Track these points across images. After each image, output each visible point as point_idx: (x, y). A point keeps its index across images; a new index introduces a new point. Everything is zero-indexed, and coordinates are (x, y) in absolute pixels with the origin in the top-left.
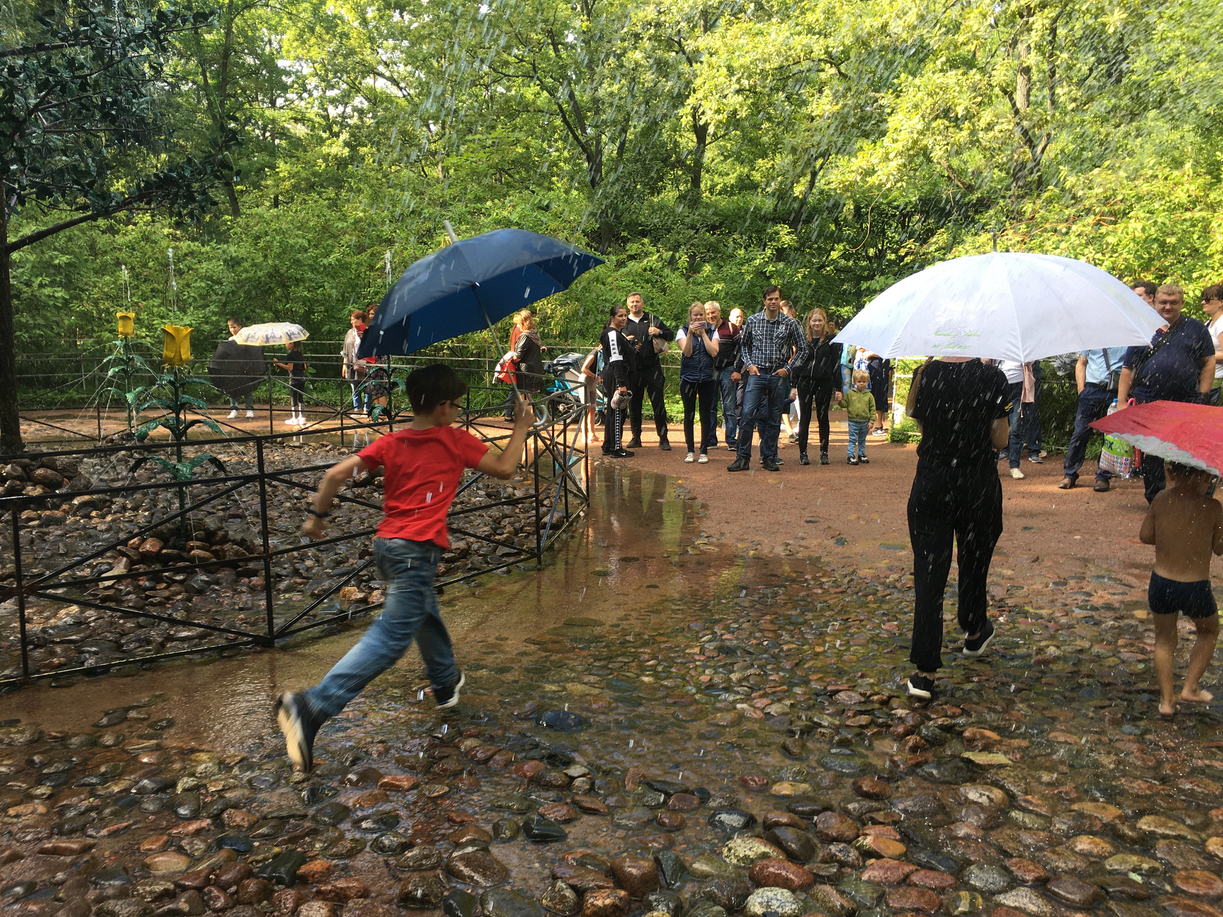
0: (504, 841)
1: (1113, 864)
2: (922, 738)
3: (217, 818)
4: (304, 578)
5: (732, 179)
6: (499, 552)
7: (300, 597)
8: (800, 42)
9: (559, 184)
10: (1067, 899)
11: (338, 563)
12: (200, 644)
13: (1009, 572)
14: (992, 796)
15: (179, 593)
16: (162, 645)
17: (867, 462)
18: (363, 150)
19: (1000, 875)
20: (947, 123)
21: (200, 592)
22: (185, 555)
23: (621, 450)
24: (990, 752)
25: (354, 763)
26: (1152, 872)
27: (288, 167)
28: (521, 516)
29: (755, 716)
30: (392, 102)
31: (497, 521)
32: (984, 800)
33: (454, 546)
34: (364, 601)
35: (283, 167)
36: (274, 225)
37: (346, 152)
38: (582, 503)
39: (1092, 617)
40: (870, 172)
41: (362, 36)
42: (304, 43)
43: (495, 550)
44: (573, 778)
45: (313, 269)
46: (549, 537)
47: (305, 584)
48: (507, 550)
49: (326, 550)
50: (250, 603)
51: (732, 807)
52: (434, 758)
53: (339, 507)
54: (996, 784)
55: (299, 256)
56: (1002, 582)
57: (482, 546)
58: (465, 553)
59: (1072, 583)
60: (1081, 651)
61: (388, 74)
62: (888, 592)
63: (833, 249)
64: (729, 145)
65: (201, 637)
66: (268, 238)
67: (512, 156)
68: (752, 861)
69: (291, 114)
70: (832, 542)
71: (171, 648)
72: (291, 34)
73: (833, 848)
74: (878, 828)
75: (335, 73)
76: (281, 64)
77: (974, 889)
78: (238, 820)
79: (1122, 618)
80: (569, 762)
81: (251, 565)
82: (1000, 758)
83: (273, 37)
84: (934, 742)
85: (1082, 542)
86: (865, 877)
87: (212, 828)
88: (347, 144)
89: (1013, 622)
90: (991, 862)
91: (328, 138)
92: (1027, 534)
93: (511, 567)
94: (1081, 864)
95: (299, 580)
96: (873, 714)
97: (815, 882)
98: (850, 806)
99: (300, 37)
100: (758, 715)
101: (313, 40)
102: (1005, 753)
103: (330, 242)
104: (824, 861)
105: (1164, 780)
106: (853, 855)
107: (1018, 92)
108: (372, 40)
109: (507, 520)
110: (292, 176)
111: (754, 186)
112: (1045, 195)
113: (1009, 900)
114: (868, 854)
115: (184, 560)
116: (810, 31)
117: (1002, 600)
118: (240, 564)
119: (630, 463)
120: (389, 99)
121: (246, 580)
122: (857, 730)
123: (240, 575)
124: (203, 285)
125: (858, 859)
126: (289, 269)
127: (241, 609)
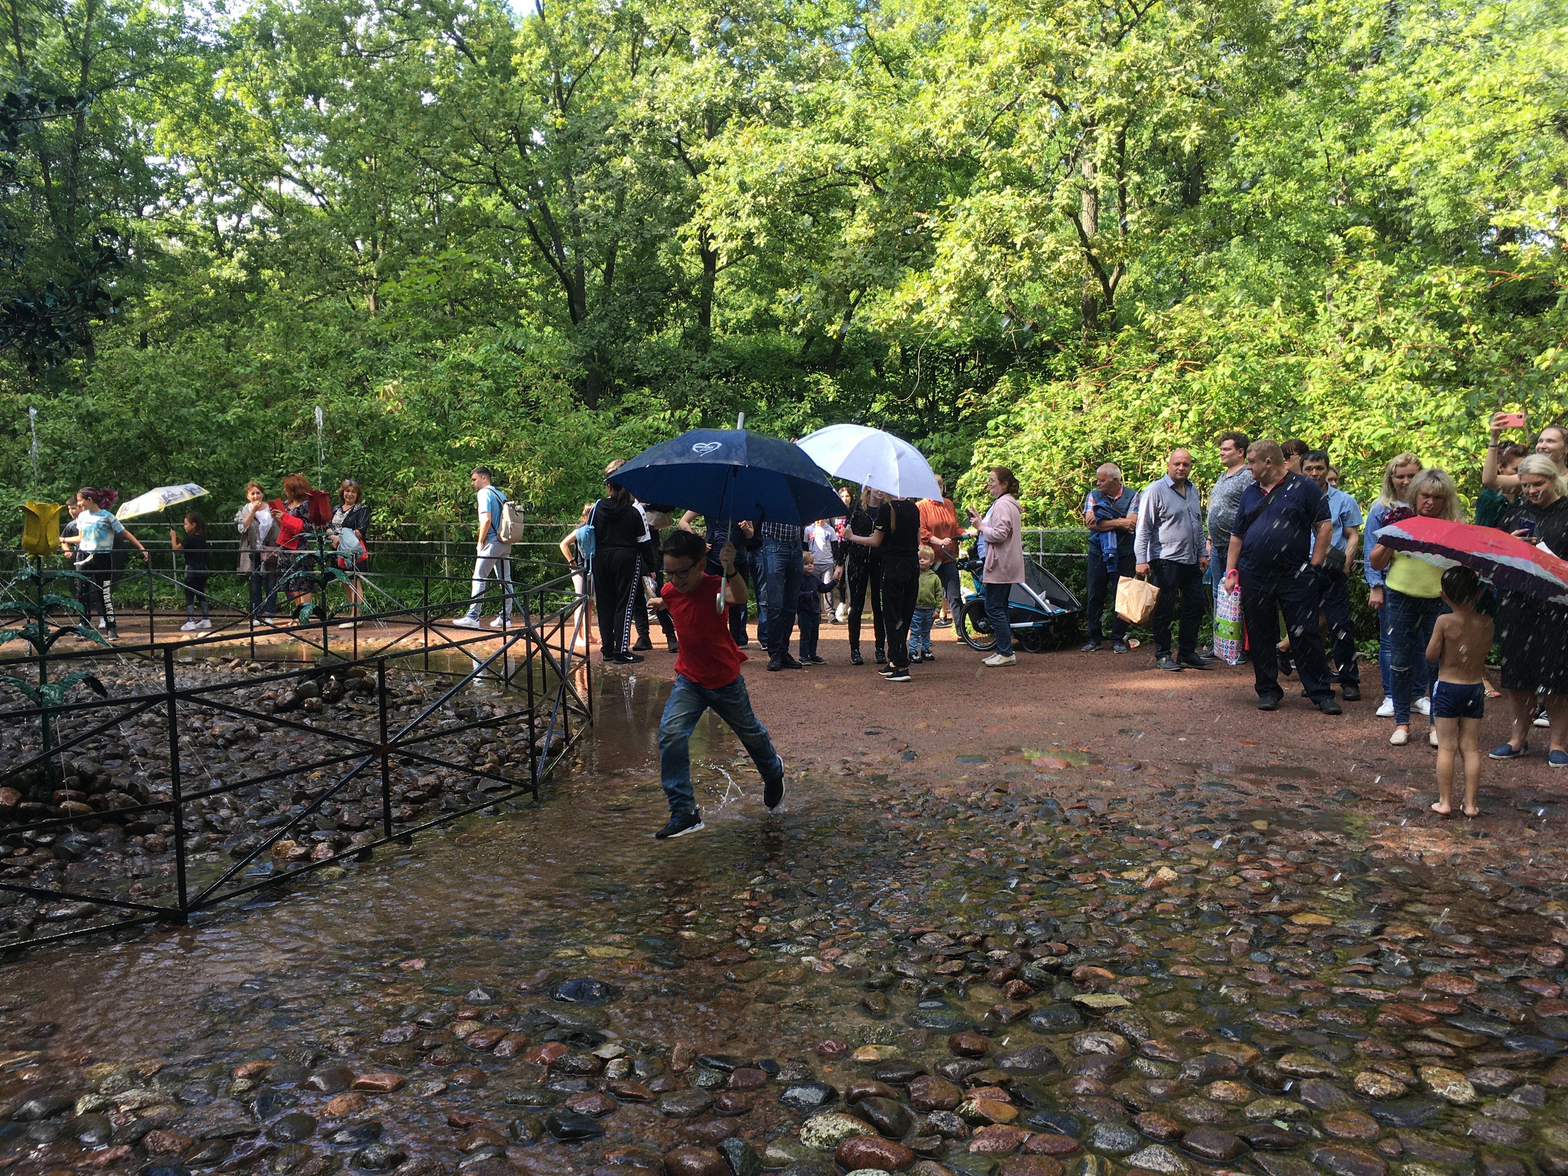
0: (524, 1144)
1: (1253, 1111)
2: (1025, 982)
3: (137, 1143)
4: (219, 832)
5: (747, 314)
6: (480, 788)
7: (215, 858)
8: (827, 150)
9: (529, 320)
10: (1207, 1155)
11: (265, 811)
12: (84, 925)
13: (1109, 783)
14: (1111, 1043)
15: (47, 860)
16: (31, 928)
17: (932, 659)
18: (266, 273)
19: (1129, 1133)
20: (1004, 250)
21: (76, 857)
22: (52, 808)
23: (628, 653)
24: (1105, 993)
25: (314, 1063)
26: (1298, 1116)
27: (161, 295)
28: (506, 740)
29: (827, 970)
30: (304, 212)
31: (474, 748)
32: (1103, 1048)
33: (422, 781)
34: (306, 857)
35: (155, 295)
36: (147, 370)
37: (242, 275)
38: (582, 722)
39: (1206, 830)
40: (917, 307)
41: (263, 127)
42: (183, 134)
43: (476, 783)
44: (605, 1061)
45: (203, 428)
46: (546, 765)
47: (221, 840)
48: (492, 783)
49: (246, 795)
50: (147, 869)
51: (808, 1081)
52: (422, 1049)
53: (258, 739)
54: (1116, 1029)
55: (184, 411)
56: (1103, 795)
57: (458, 781)
58: (436, 791)
59: (1181, 792)
60: (1197, 871)
61: (297, 176)
62: (970, 813)
63: (874, 401)
64: (742, 272)
65: (85, 914)
66: (140, 387)
67: (469, 283)
68: (838, 1141)
69: (165, 226)
70: (899, 757)
71: (43, 931)
72: (164, 123)
73: (933, 1118)
74: (984, 1090)
75: (227, 175)
76: (151, 161)
77: (1098, 1152)
78: (167, 1143)
79: (1240, 830)
80: (598, 1041)
81: (145, 819)
82: (1118, 1000)
83: (139, 125)
84: (1039, 986)
85: (1187, 745)
86: (973, 1148)
87: (132, 1156)
88: (243, 265)
89: (1119, 841)
90: (1117, 1119)
91: (217, 258)
92: (1125, 739)
93: (498, 805)
94: (1219, 1114)
95: (212, 836)
96: (966, 959)
97: (915, 1159)
98: (948, 1068)
99: (177, 127)
100: (828, 968)
101: (196, 132)
102: (1122, 993)
103: (226, 392)
104: (923, 1134)
105: (1302, 1012)
106: (958, 1121)
107: (1084, 214)
108: (276, 132)
109: (488, 746)
110: (166, 306)
111: (776, 323)
112: (1121, 336)
113: (1143, 1160)
114: (975, 1121)
115: (49, 814)
116: (837, 137)
117: (1103, 816)
118: (130, 816)
119: (640, 669)
120: (299, 207)
121: (139, 838)
122: (950, 979)
123: (130, 833)
124: (49, 451)
125: (963, 1128)
126: (169, 428)
127: (136, 877)
